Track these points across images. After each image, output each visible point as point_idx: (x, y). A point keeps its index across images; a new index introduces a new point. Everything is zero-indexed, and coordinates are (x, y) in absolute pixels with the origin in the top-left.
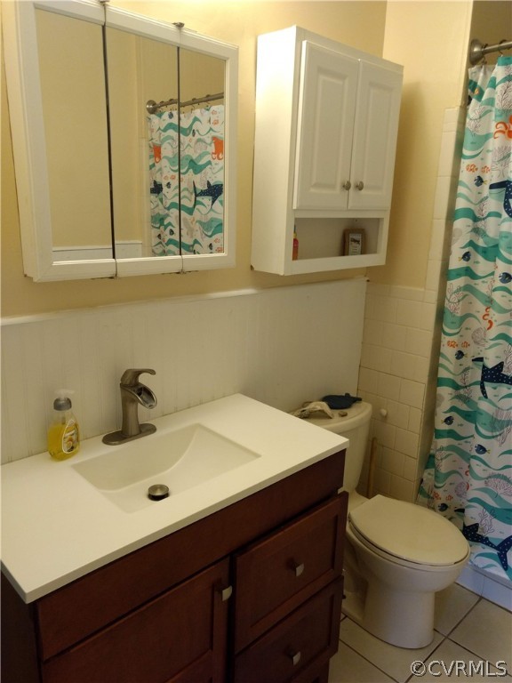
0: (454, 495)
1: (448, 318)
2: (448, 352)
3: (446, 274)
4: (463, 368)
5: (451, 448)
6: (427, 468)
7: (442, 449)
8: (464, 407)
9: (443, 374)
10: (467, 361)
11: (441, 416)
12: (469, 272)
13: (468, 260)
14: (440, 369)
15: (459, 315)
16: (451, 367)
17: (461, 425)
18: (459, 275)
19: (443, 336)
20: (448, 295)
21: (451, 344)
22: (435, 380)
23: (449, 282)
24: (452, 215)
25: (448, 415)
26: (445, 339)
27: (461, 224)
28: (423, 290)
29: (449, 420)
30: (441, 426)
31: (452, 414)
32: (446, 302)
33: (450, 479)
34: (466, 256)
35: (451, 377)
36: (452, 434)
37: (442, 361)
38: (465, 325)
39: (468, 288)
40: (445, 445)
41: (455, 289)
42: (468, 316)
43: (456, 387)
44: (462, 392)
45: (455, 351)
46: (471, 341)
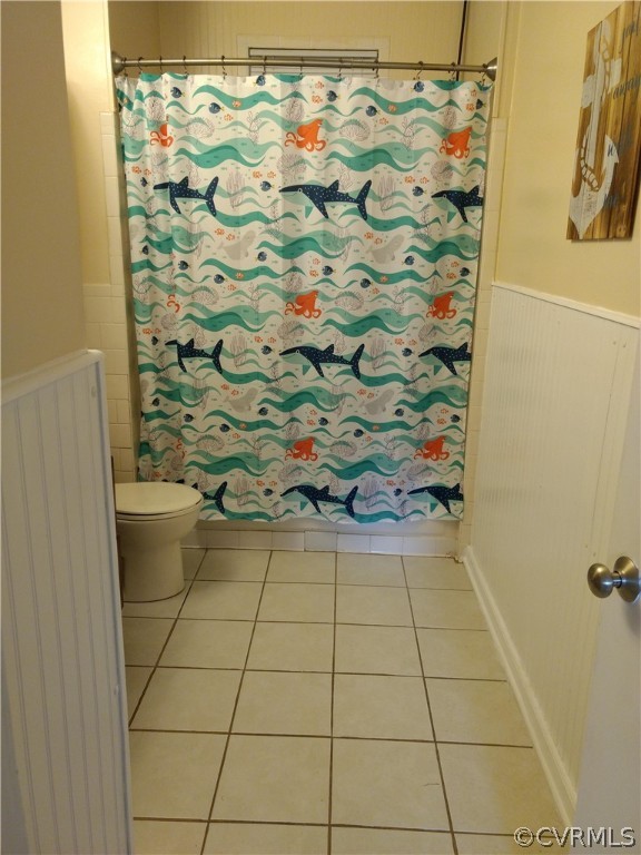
0: (170, 470)
1: (139, 308)
2: (144, 339)
3: (129, 268)
4: (159, 352)
5: (162, 427)
6: (140, 456)
7: (154, 430)
8: (166, 388)
9: (143, 360)
10: (161, 346)
11: (148, 397)
12: (149, 265)
13: (147, 253)
14: (140, 357)
15: (148, 304)
16: (150, 353)
17: (167, 404)
18: (142, 268)
19: (137, 325)
20: (136, 287)
21: (146, 332)
22: (136, 369)
23: (134, 275)
24: (125, 213)
25: (154, 397)
26: (139, 328)
27: (136, 221)
28: (108, 285)
29: (156, 402)
30: (149, 408)
31: (158, 396)
32: (135, 293)
33: (165, 457)
34: (145, 250)
35: (150, 361)
36: (160, 414)
37: (140, 348)
38: (153, 314)
39: (151, 279)
40: (157, 425)
41: (141, 281)
42: (154, 305)
43: (157, 371)
44: (162, 374)
45: (150, 337)
46: (161, 328)
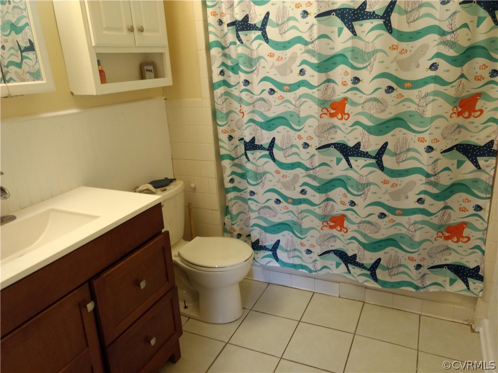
0: (244, 227)
1: (219, 115)
2: (223, 137)
3: (213, 87)
4: (234, 146)
5: (236, 198)
6: (226, 215)
7: (231, 200)
8: (239, 171)
9: (223, 152)
10: (236, 141)
11: (227, 179)
12: (225, 83)
13: (223, 75)
14: (221, 149)
15: (225, 112)
16: (226, 146)
17: (240, 182)
18: (220, 86)
19: (218, 127)
20: (216, 100)
21: (224, 132)
22: (219, 157)
23: (215, 91)
24: (208, 47)
25: (231, 177)
26: (220, 129)
27: (215, 51)
28: (200, 99)
29: (232, 181)
30: (228, 185)
31: (234, 176)
32: (216, 105)
33: (239, 218)
34: (222, 73)
35: (228, 153)
36: (235, 189)
37: (221, 144)
38: (229, 118)
39: (227, 94)
40: (232, 197)
41: (219, 95)
42: (229, 113)
43: (233, 159)
44: (236, 161)
46: (235, 128)
